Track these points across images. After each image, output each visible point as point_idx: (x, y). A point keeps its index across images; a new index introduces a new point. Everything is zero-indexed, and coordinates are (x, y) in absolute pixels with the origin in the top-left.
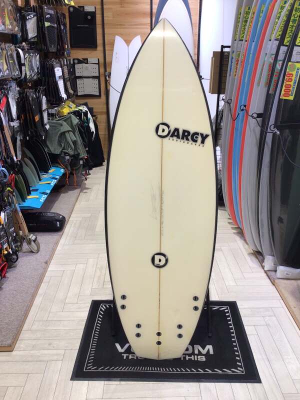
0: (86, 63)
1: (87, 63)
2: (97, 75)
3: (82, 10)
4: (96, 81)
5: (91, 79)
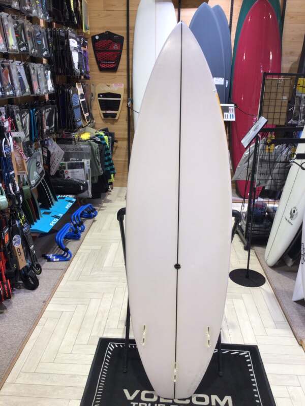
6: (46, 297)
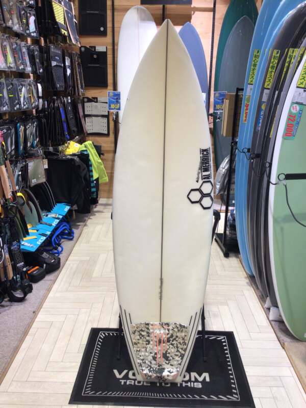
0: (95, 102)
1: (97, 102)
2: (107, 114)
3: (93, 50)
4: (105, 120)
5: (100, 118)
6: (35, 308)
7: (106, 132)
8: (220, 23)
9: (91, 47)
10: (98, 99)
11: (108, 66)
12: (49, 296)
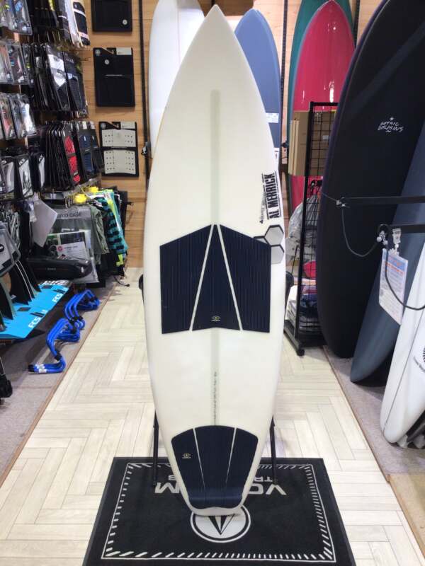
0: (117, 129)
1: (119, 128)
2: (134, 146)
3: (113, 53)
4: (132, 154)
5: (124, 151)
6: (24, 428)
7: (134, 172)
8: (295, 13)
9: (110, 49)
10: (122, 124)
11: (135, 76)
12: (47, 409)
